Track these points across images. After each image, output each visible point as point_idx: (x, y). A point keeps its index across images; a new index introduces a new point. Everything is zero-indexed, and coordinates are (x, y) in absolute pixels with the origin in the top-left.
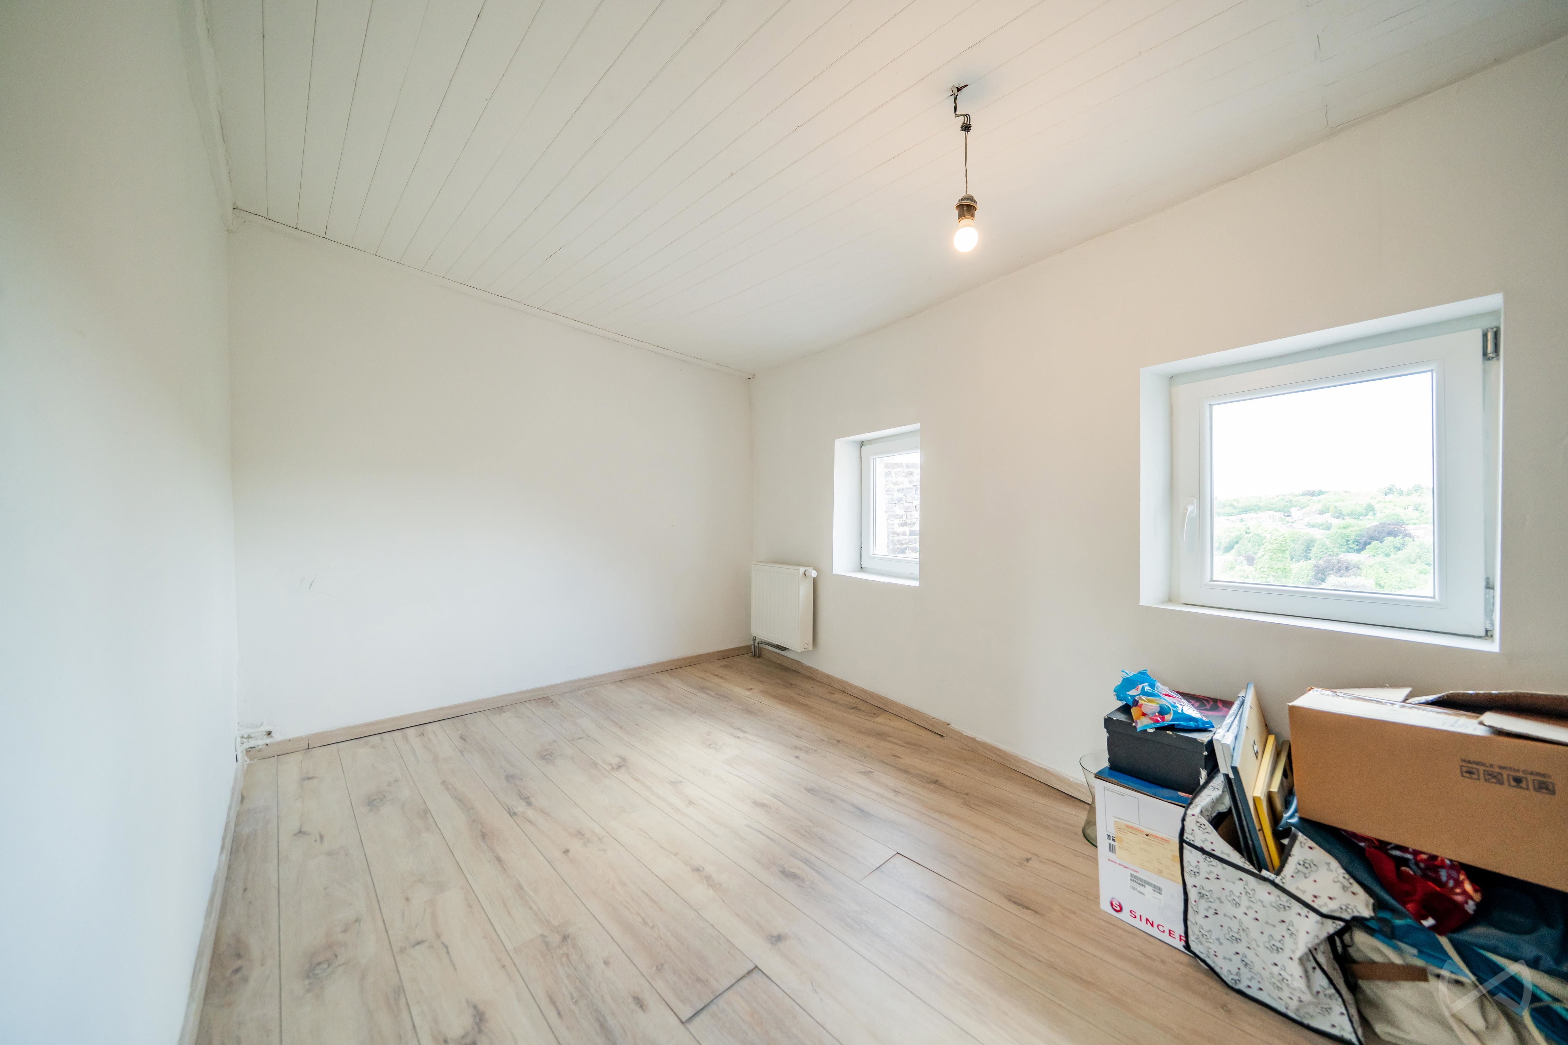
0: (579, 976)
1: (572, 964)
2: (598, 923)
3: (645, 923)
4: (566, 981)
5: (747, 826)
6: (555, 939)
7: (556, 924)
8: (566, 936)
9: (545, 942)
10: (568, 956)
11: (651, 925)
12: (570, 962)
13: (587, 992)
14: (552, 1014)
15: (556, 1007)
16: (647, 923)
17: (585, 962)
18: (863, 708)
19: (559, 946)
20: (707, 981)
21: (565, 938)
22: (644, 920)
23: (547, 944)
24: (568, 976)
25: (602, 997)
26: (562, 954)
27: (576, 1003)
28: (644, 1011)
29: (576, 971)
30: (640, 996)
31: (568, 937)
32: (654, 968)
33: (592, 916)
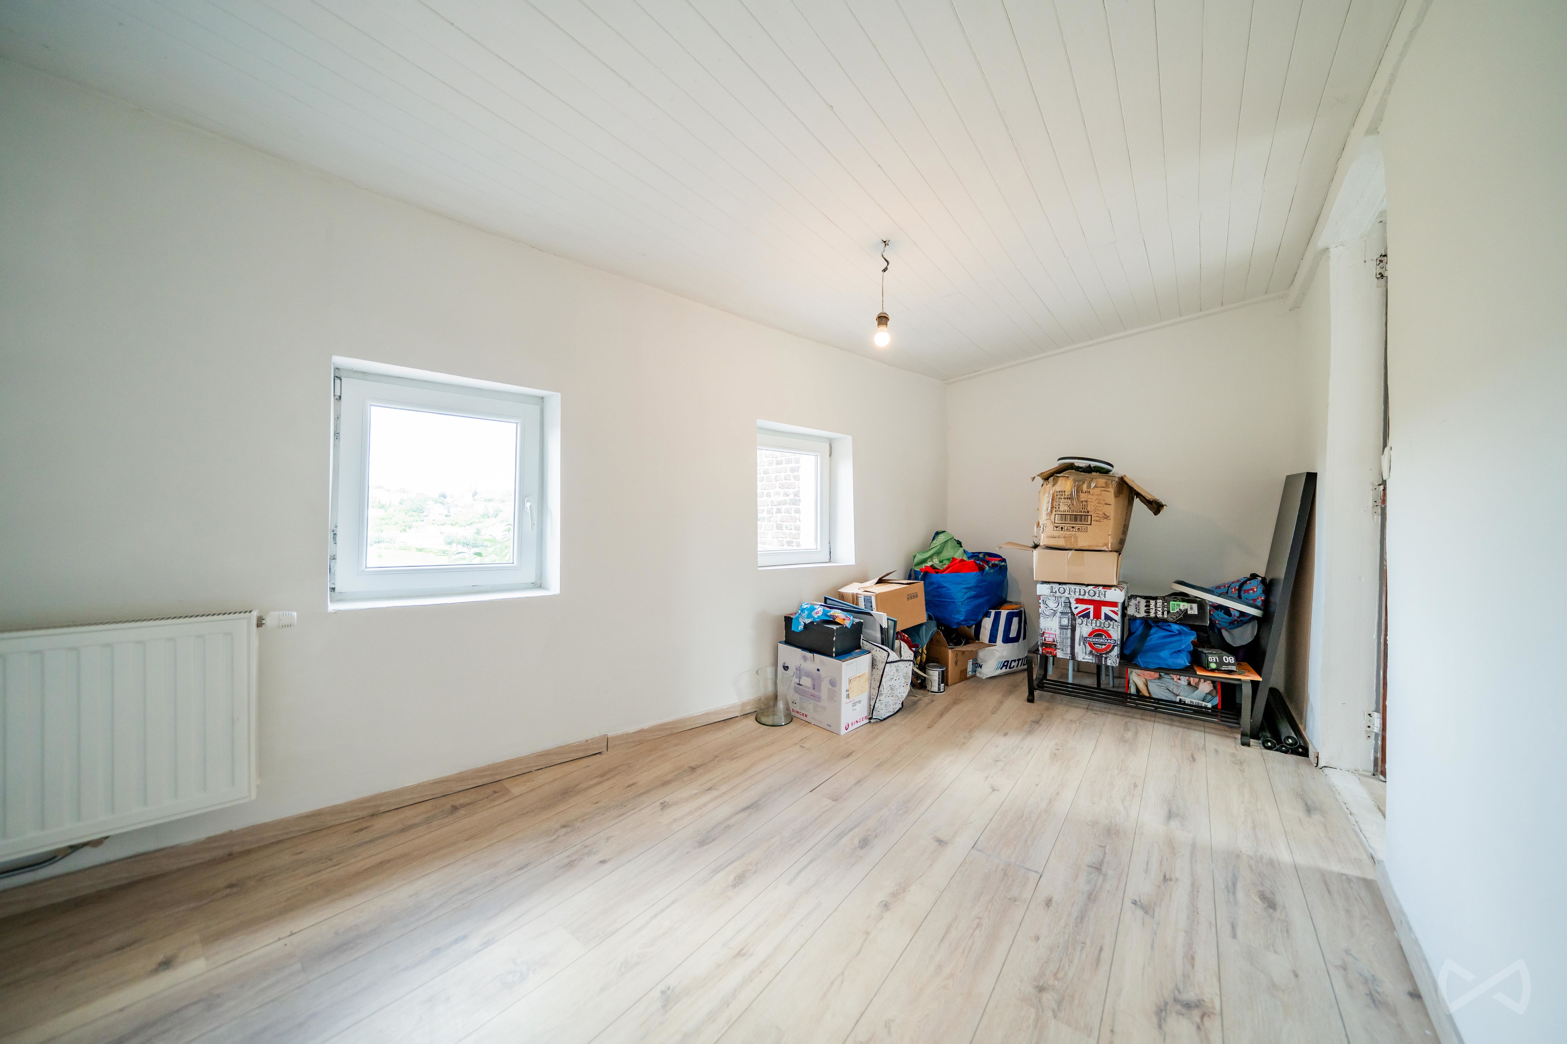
0: (1064, 953)
1: (1060, 966)
2: (1005, 967)
3: (979, 925)
4: (1076, 961)
5: (790, 883)
6: (1049, 998)
7: (1033, 1010)
8: (1038, 989)
9: (1058, 1007)
10: (1055, 974)
11: (977, 921)
12: (1059, 967)
13: (1071, 940)
14: (1106, 955)
15: (1099, 955)
16: (978, 925)
17: (1049, 956)
18: (462, 801)
19: (1053, 989)
20: (1003, 870)
21: (1041, 989)
22: (976, 928)
23: (1060, 1003)
24: (1071, 961)
25: (1065, 927)
26: (1058, 981)
27: (1084, 943)
28: (1052, 898)
29: (1062, 958)
30: (1044, 903)
31: (1038, 987)
32: (1017, 903)
33: (1000, 977)
